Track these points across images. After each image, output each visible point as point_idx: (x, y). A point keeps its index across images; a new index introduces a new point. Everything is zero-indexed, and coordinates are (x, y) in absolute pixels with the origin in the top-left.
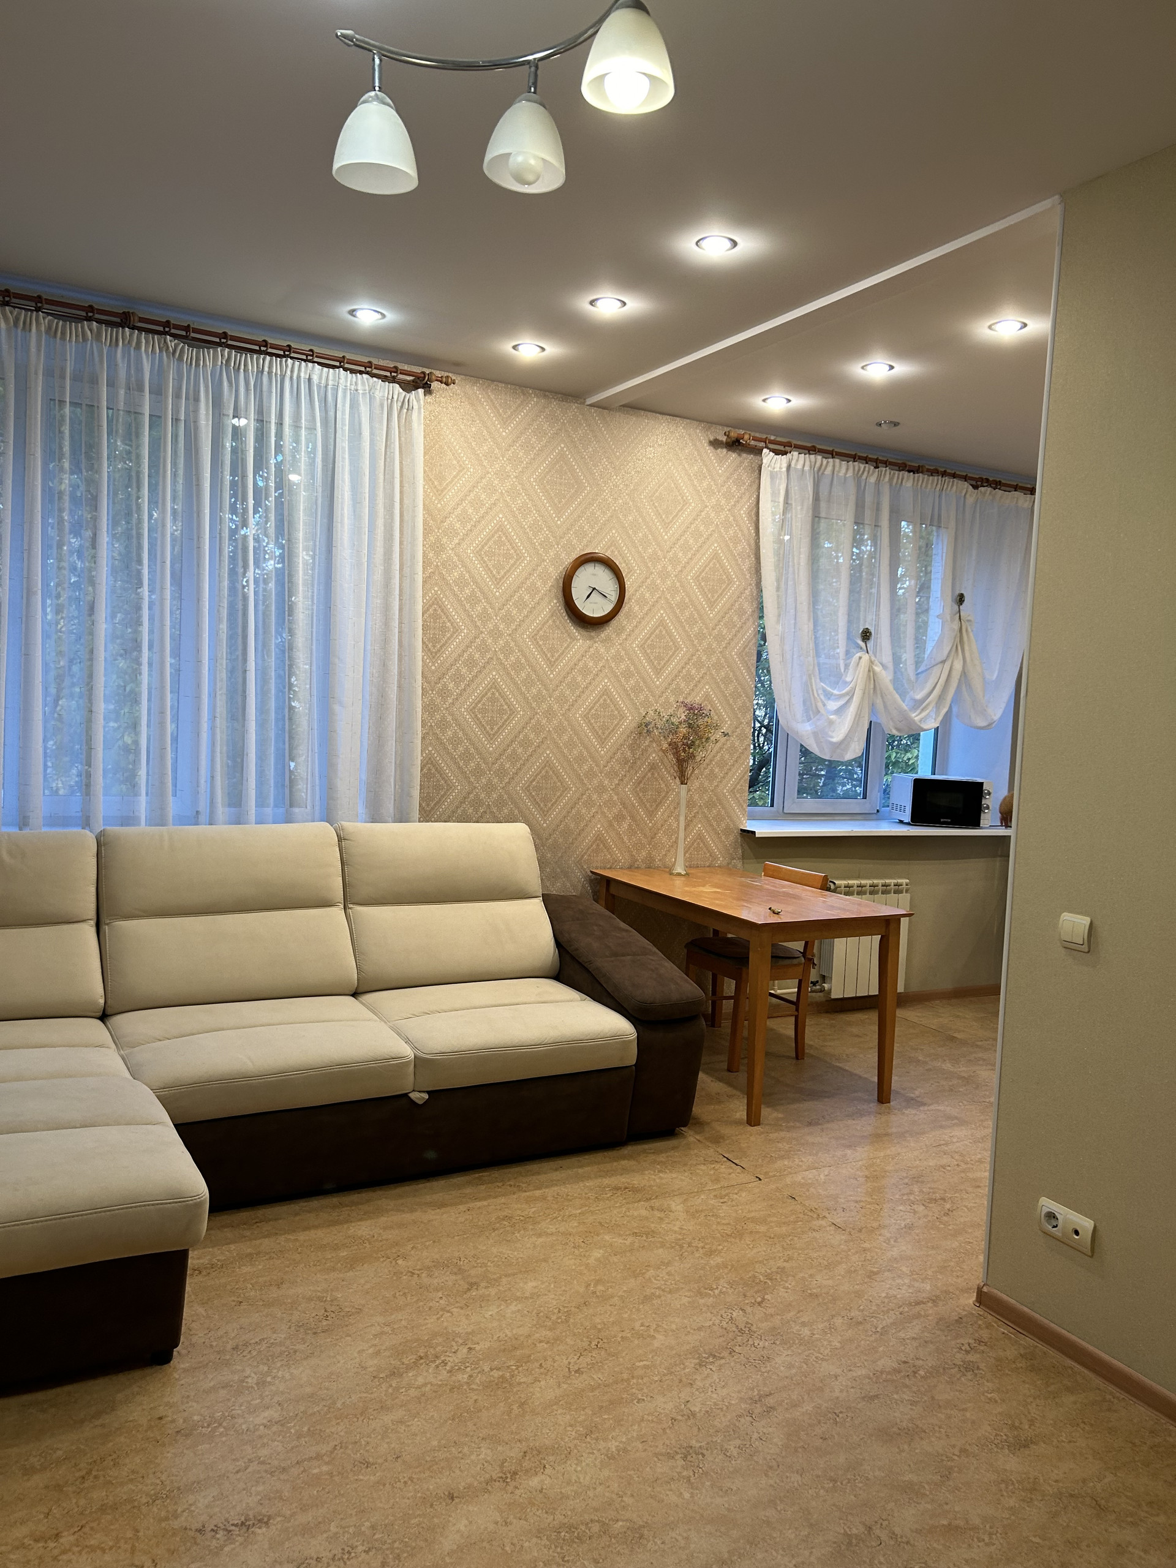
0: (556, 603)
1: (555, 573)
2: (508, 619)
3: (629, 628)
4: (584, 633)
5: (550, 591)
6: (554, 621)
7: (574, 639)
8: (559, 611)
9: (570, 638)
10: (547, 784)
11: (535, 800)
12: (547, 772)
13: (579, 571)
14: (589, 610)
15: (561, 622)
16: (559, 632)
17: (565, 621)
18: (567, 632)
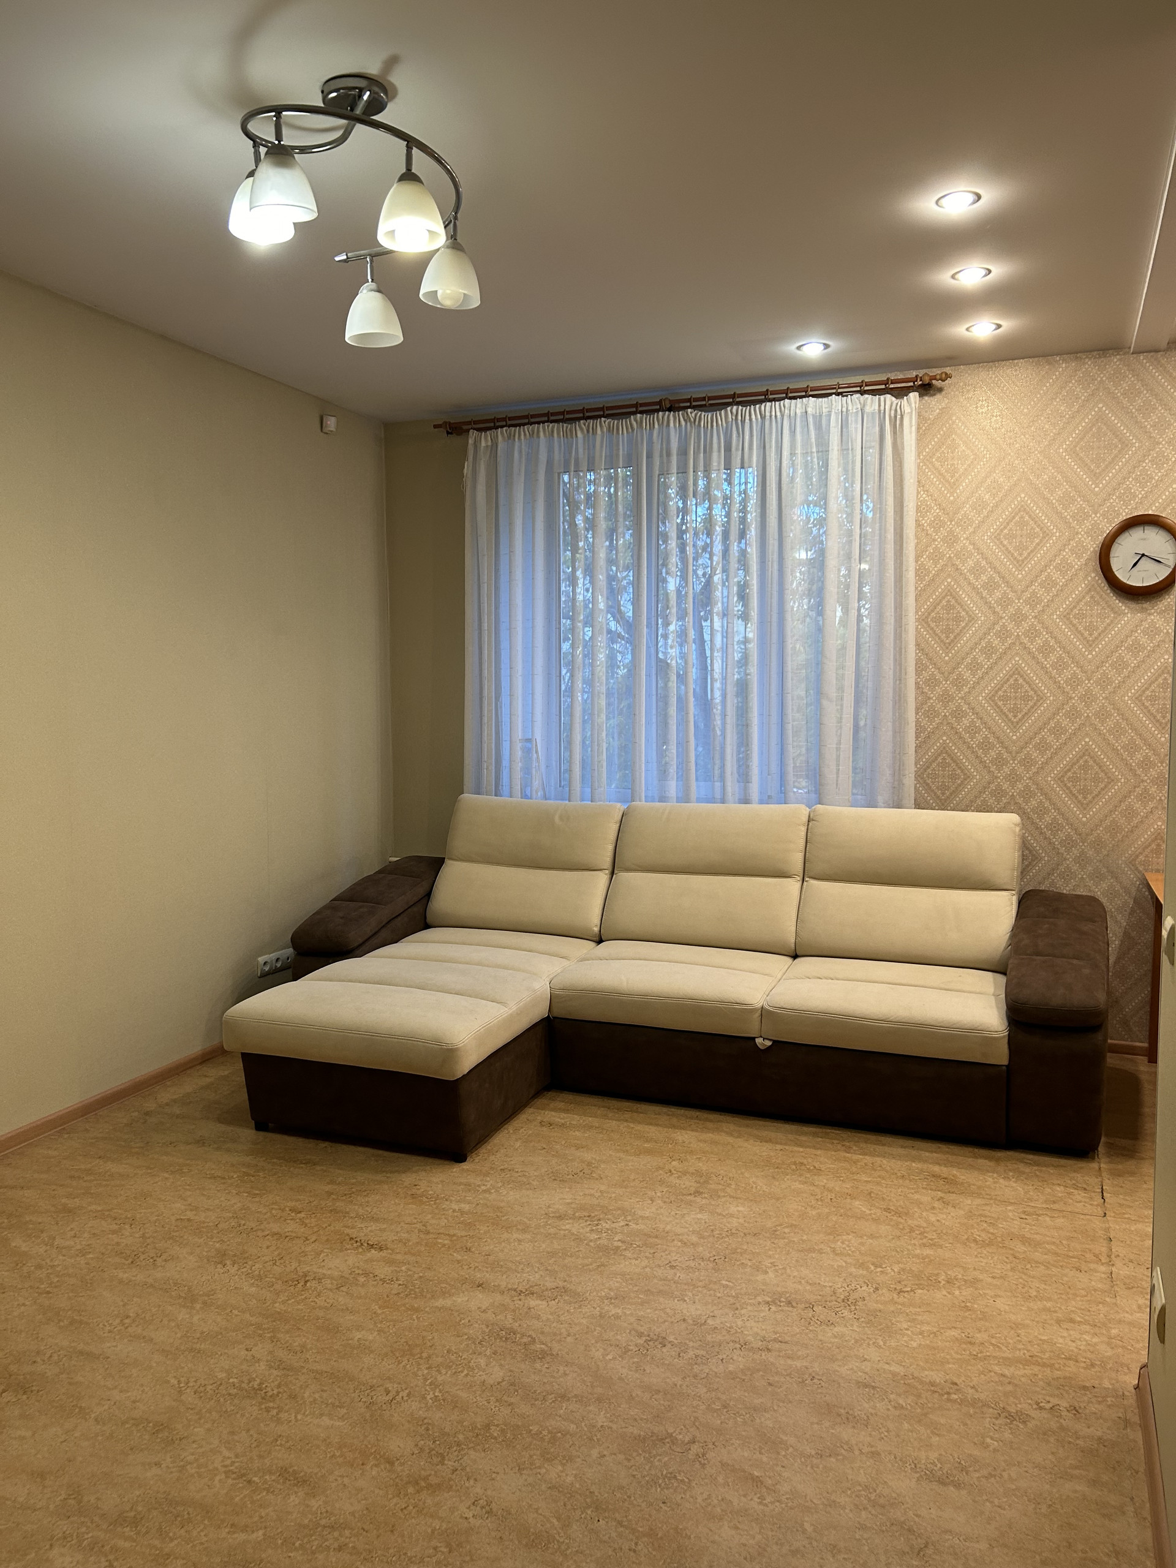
0: (1095, 576)
1: (1093, 546)
2: (1032, 602)
4: (1133, 605)
5: (1086, 564)
6: (1092, 597)
7: (1119, 613)
8: (1099, 585)
9: (1115, 613)
10: (1086, 774)
11: (1071, 792)
12: (1086, 761)
13: (1120, 540)
14: (1135, 580)
15: (1101, 597)
16: (1100, 608)
17: (1108, 594)
18: (1109, 606)
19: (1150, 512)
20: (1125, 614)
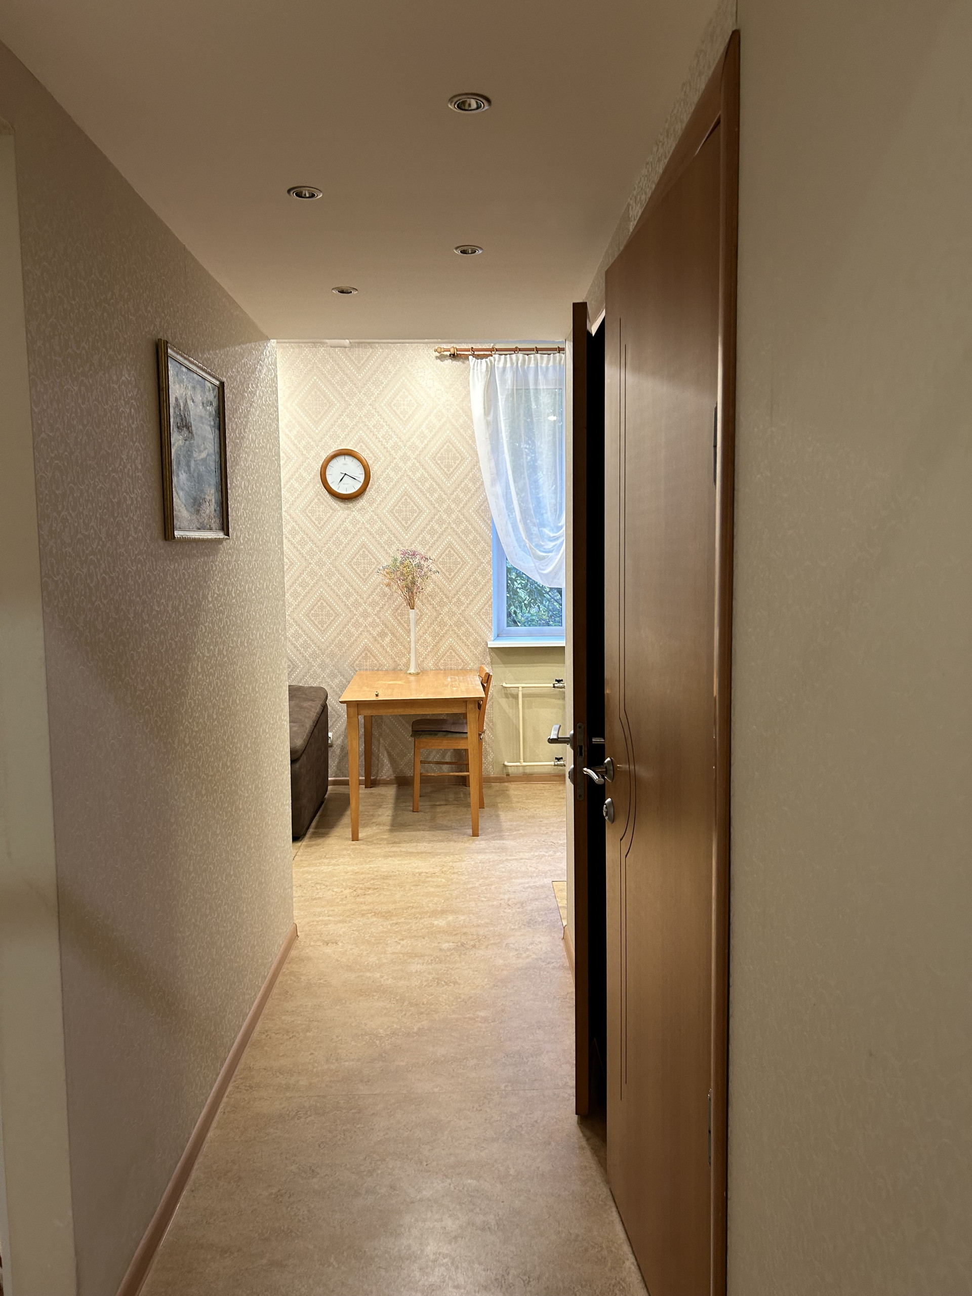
0: (319, 486)
3: (379, 499)
4: (342, 505)
5: (313, 479)
6: (319, 499)
7: (334, 510)
8: (321, 491)
9: (332, 510)
10: (322, 611)
11: (314, 623)
12: (322, 603)
13: (331, 464)
14: (343, 489)
15: (324, 499)
16: (323, 507)
17: (328, 498)
18: (329, 505)
19: (348, 448)
20: (339, 511)
